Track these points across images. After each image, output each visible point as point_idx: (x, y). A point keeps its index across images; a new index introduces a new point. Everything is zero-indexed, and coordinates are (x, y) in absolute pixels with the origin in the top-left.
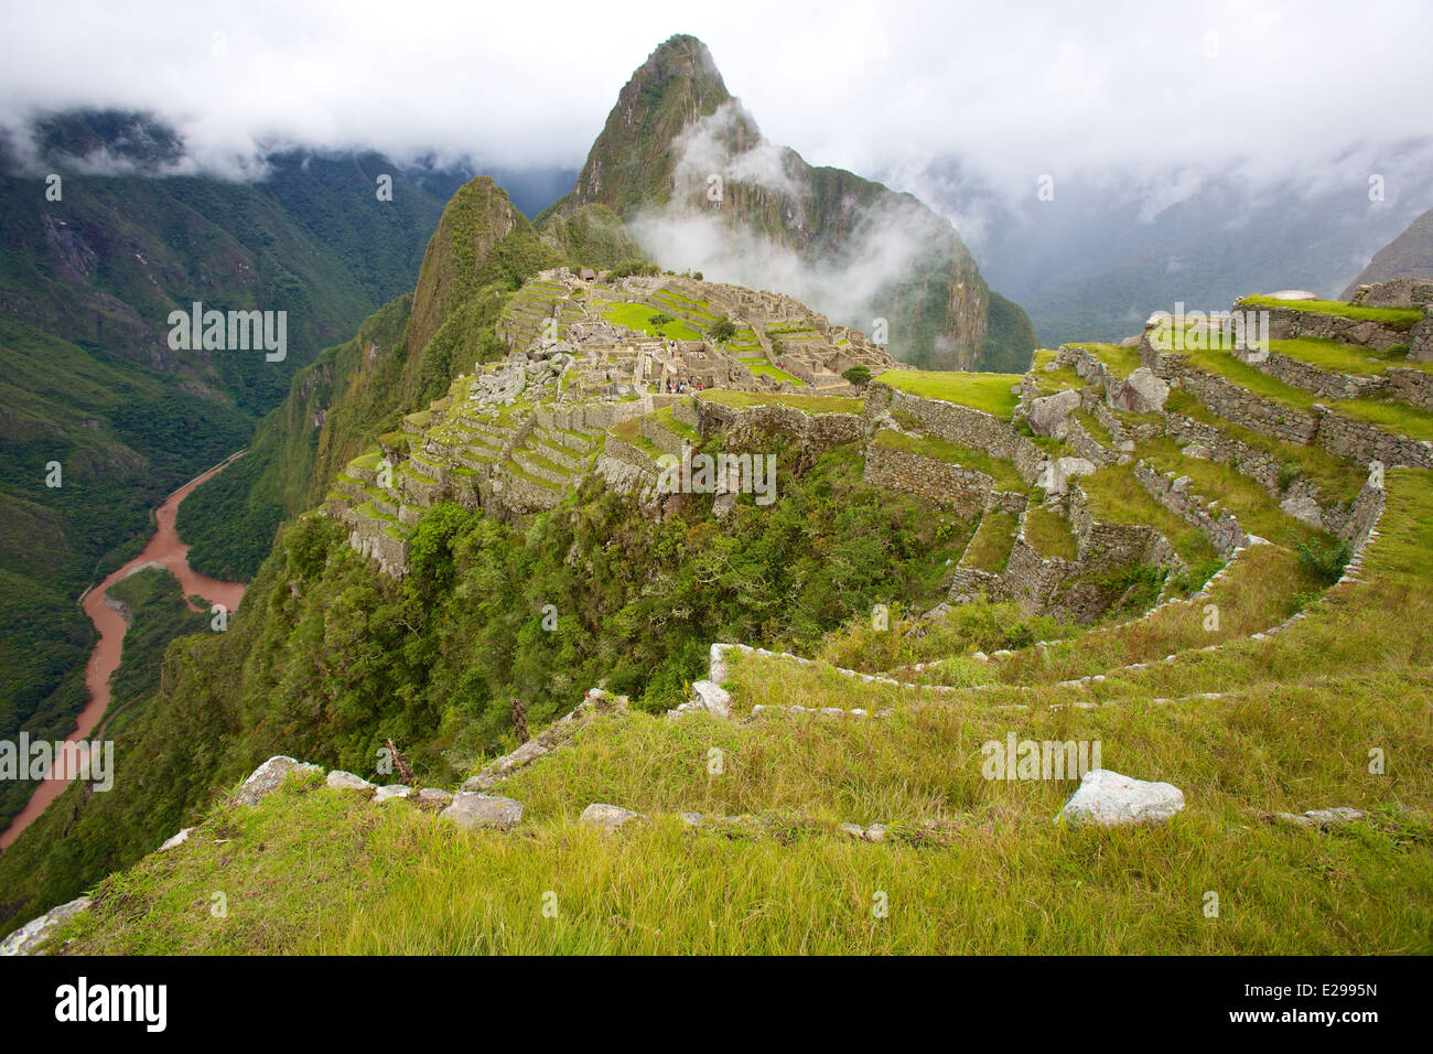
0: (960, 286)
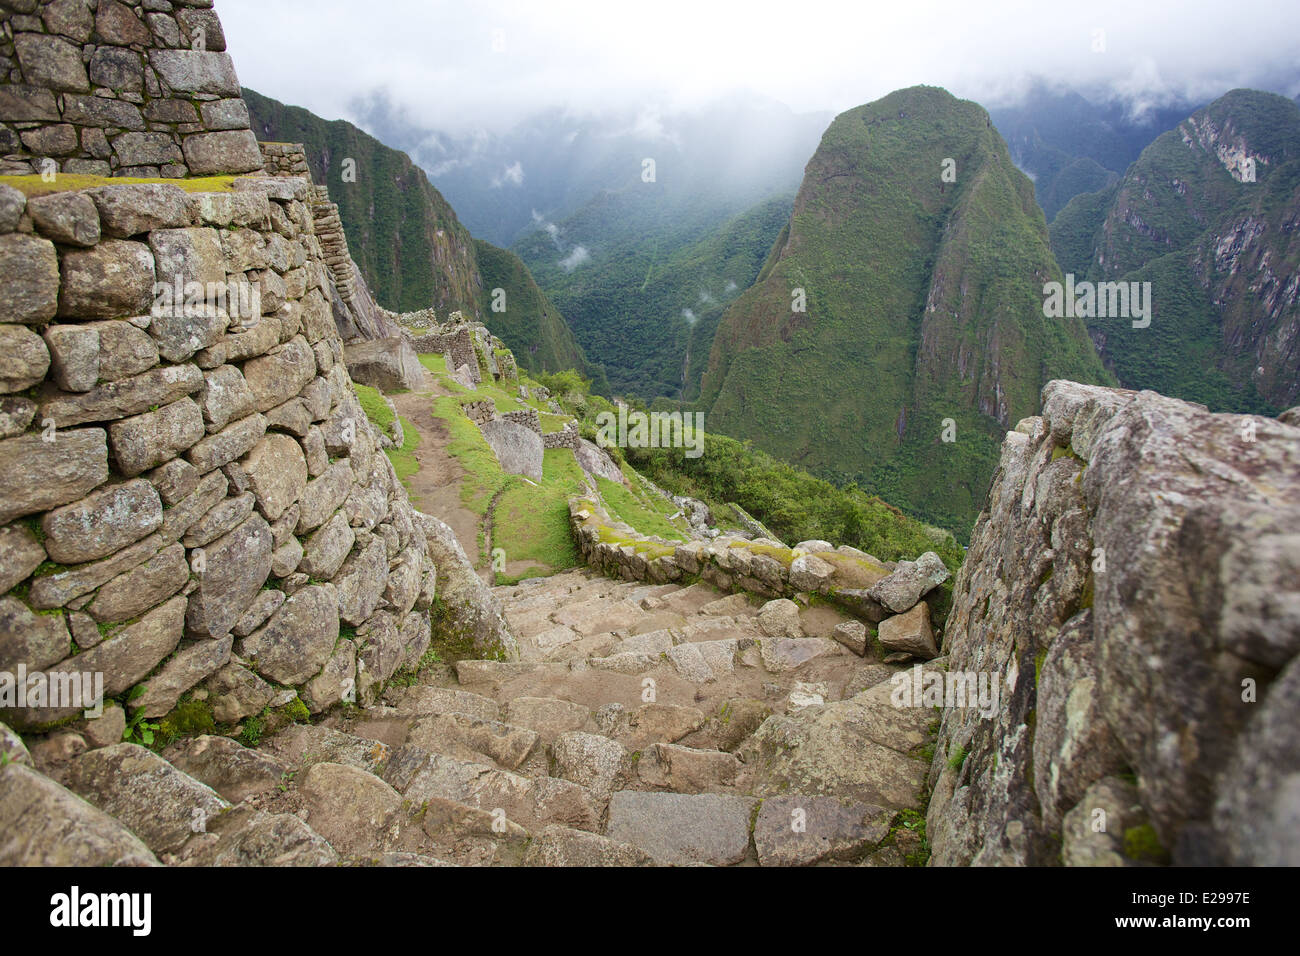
0: (440, 234)
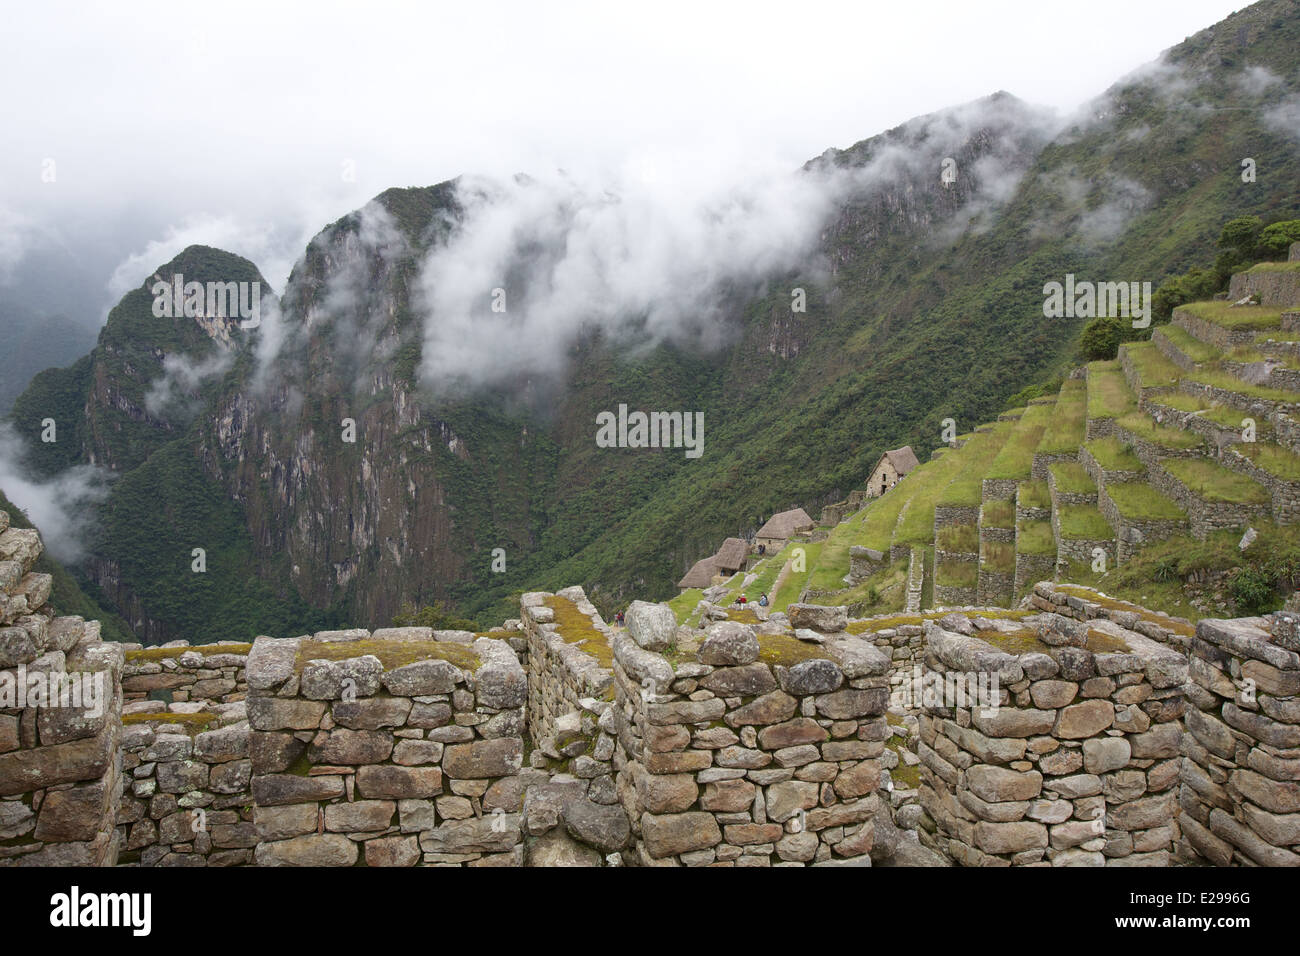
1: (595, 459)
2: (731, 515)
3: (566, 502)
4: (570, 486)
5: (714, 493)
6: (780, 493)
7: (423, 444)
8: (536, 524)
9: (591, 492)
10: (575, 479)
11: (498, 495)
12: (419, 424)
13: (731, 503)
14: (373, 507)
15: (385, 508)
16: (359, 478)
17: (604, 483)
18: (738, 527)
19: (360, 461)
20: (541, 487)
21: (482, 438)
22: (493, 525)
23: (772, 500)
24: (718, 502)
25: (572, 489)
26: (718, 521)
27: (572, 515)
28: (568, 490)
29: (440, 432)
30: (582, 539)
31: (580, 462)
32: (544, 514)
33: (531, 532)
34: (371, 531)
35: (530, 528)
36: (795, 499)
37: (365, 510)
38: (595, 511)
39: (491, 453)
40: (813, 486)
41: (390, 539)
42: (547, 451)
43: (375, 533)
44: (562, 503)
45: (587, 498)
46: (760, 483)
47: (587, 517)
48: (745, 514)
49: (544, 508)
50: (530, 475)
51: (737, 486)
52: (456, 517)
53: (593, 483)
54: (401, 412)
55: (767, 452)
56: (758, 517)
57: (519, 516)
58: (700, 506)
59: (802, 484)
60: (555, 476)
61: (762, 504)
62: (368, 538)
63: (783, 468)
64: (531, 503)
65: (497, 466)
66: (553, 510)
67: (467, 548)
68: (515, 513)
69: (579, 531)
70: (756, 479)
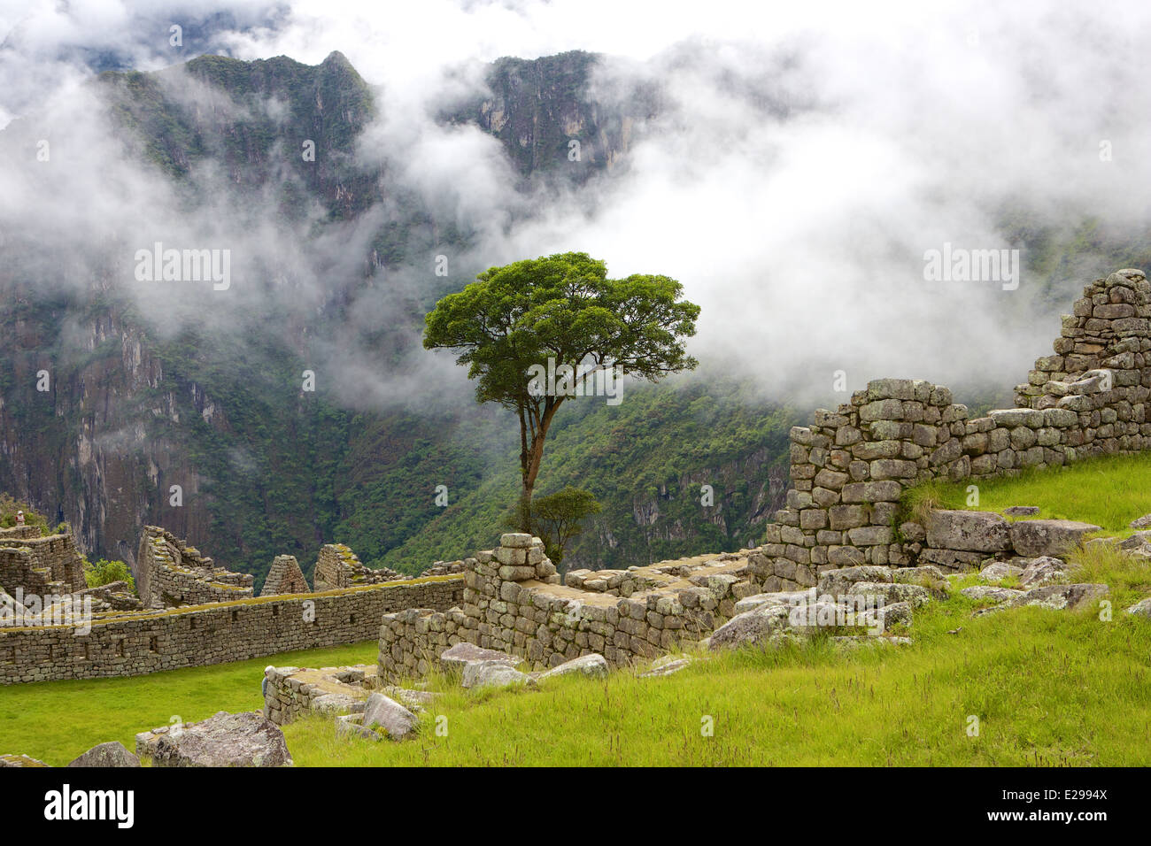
1: (403, 428)
2: (621, 487)
3: (367, 485)
4: (368, 465)
5: (595, 460)
6: (685, 456)
7: (167, 412)
8: (325, 516)
9: (401, 471)
10: (376, 456)
11: (271, 479)
12: (162, 386)
13: (619, 472)
14: (95, 500)
15: (115, 501)
16: (72, 462)
17: (417, 459)
18: (632, 501)
19: (75, 438)
20: (327, 467)
21: (246, 404)
22: (265, 519)
23: (675, 465)
24: (600, 470)
25: (372, 469)
26: (605, 495)
27: (375, 501)
28: (366, 470)
29: (191, 396)
30: (395, 531)
31: (382, 433)
32: (335, 502)
33: (318, 526)
34: (92, 534)
35: (316, 521)
36: (707, 463)
37: (83, 505)
38: (409, 496)
39: (259, 424)
40: (731, 445)
41: (123, 542)
42: (334, 420)
43: (98, 537)
44: (359, 487)
45: (395, 480)
46: (656, 446)
47: (398, 504)
48: (641, 484)
49: (334, 495)
50: (312, 452)
51: (625, 450)
52: (216, 510)
53: (402, 459)
54: (135, 371)
55: (660, 406)
56: (659, 487)
57: (302, 506)
58: (577, 478)
59: (714, 443)
60: (346, 453)
61: (664, 471)
62: (88, 543)
63: (686, 425)
64: (314, 489)
65: (268, 441)
66: (348, 495)
67: (232, 550)
68: (296, 502)
69: (390, 522)
70: (652, 440)
